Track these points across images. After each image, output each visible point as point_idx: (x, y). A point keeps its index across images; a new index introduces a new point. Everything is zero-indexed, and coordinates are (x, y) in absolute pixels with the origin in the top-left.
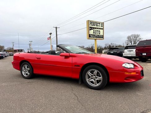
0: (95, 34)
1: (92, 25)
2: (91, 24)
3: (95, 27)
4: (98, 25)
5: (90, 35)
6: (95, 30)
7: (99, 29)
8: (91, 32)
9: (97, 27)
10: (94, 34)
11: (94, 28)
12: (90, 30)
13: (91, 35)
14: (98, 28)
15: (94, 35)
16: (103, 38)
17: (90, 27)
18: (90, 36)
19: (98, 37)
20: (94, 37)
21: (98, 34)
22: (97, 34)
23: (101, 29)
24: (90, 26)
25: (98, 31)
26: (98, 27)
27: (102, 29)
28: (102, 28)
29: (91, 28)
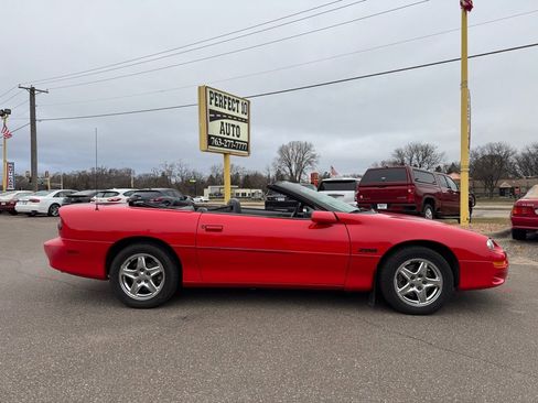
0: (226, 136)
1: (216, 105)
2: (213, 101)
3: (226, 111)
4: (235, 105)
5: (209, 136)
6: (224, 121)
7: (238, 119)
8: (215, 128)
9: (231, 113)
10: (222, 135)
11: (223, 116)
12: (212, 119)
13: (216, 137)
14: (233, 118)
15: (223, 139)
16: (247, 150)
17: (212, 112)
18: (210, 140)
19: (234, 148)
20: (222, 146)
21: (235, 138)
22: (231, 137)
23: (242, 120)
24: (210, 107)
25: (233, 126)
26: (235, 114)
27: (247, 121)
28: (246, 117)
29: (215, 116)
